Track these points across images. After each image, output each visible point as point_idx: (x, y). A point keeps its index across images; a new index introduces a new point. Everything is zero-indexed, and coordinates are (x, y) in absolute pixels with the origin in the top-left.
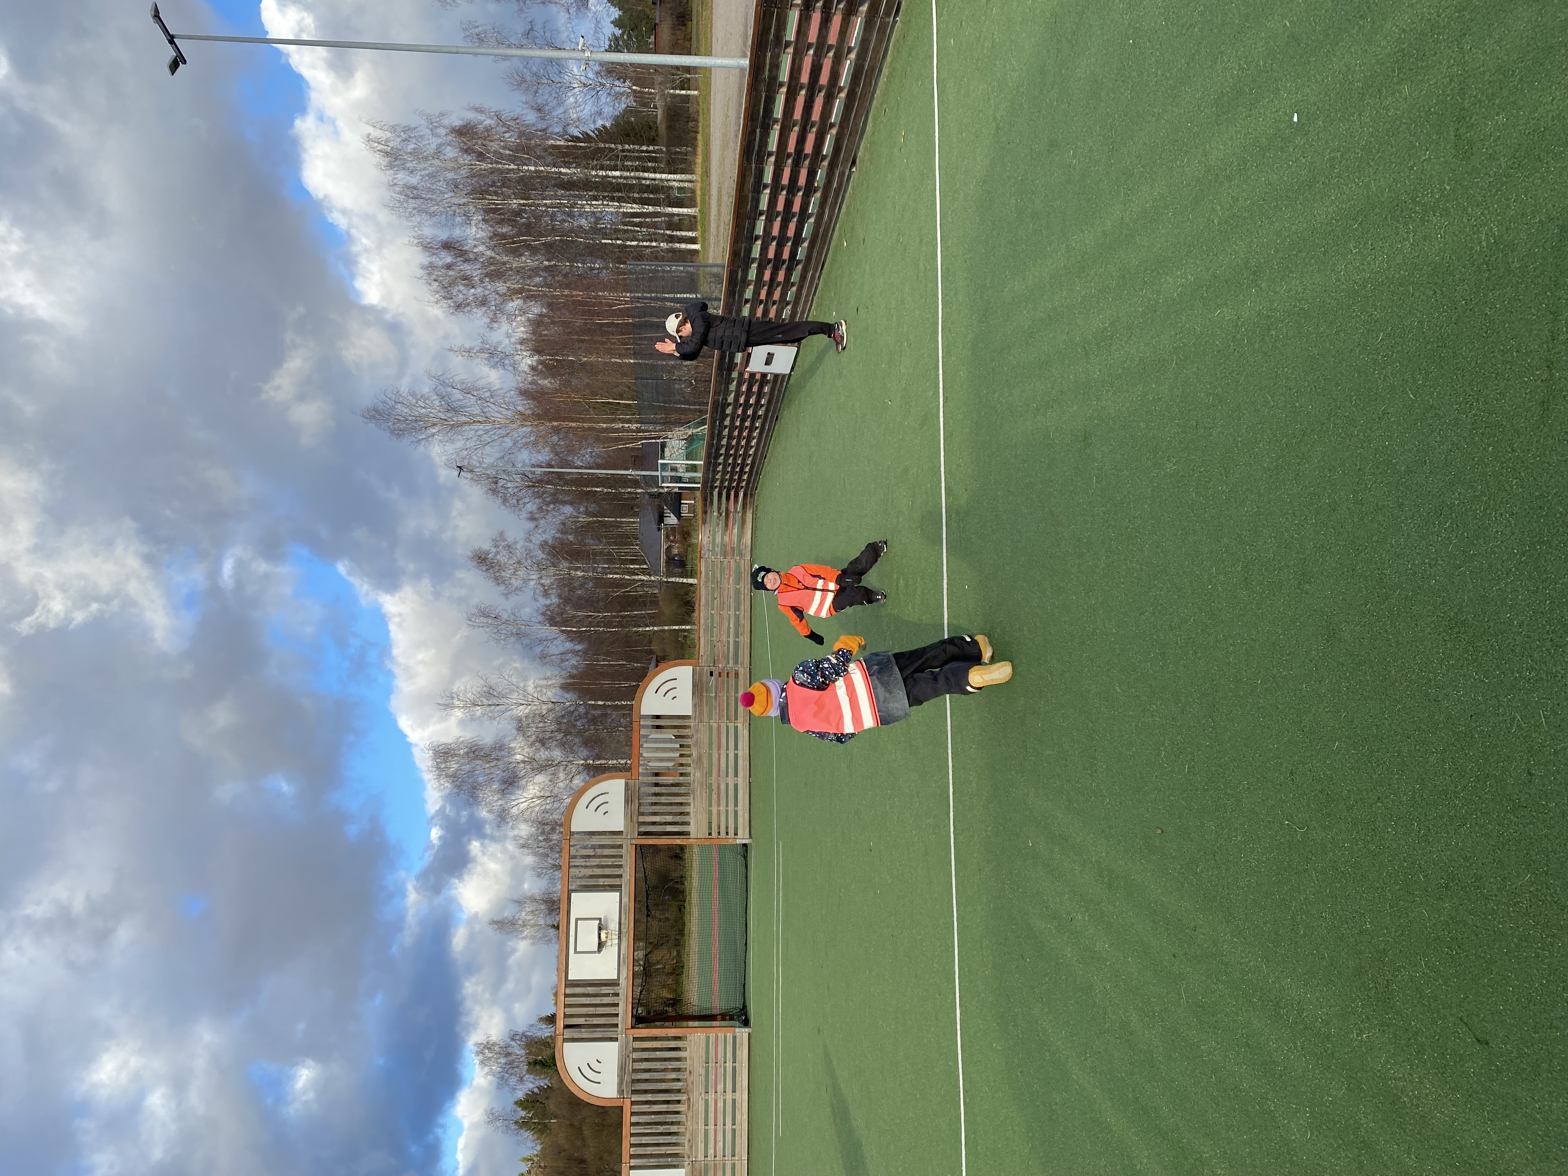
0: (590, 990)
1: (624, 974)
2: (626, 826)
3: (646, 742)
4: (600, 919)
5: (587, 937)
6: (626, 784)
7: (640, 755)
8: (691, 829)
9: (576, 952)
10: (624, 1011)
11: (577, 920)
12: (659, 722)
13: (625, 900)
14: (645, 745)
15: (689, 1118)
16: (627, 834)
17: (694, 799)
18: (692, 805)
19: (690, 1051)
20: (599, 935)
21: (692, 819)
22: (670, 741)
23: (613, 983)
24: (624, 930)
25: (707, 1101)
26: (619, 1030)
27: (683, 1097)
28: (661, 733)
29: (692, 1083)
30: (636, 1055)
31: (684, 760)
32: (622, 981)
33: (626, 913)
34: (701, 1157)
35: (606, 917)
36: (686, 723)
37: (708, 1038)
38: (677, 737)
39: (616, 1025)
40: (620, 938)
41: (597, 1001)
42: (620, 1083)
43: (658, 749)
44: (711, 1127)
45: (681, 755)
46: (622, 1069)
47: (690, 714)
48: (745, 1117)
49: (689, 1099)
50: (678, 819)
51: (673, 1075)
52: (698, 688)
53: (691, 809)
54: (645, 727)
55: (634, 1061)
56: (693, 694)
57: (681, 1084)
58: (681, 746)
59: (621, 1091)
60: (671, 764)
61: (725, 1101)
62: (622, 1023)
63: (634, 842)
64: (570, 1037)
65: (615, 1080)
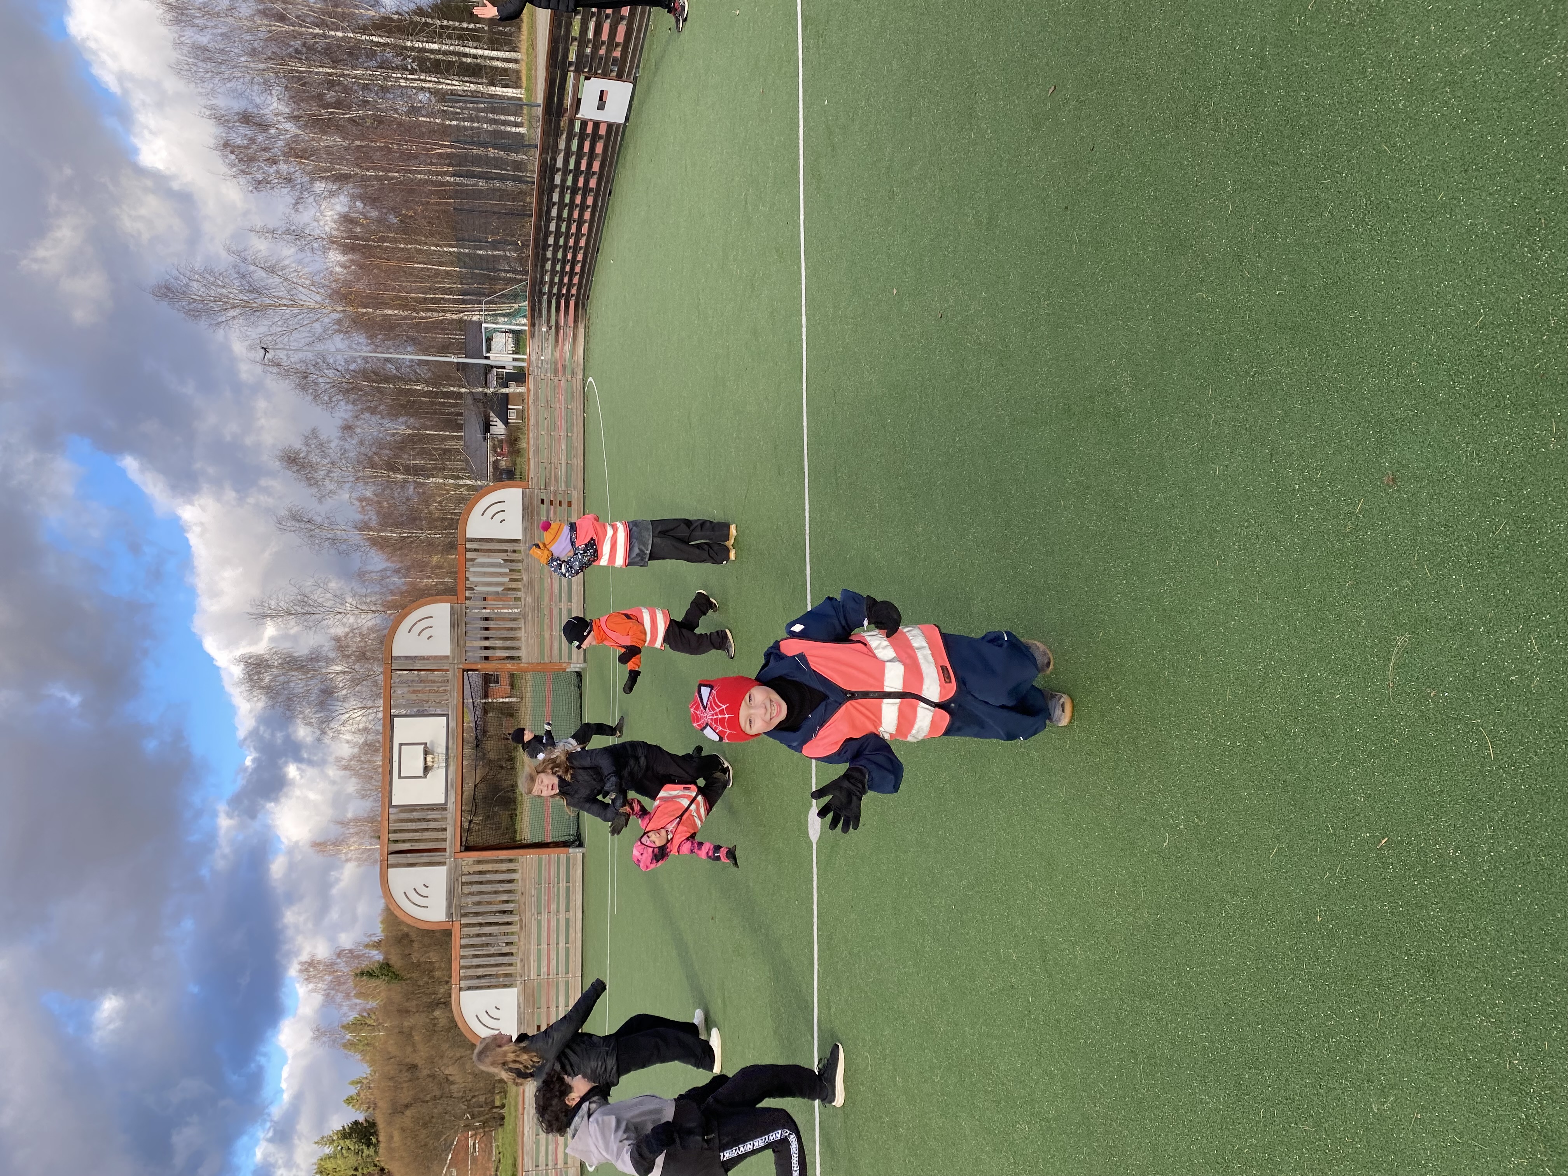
0: (415, 815)
1: (452, 798)
2: (452, 651)
3: (473, 566)
4: (426, 744)
5: (413, 760)
6: (452, 608)
7: (467, 579)
8: (522, 653)
9: (400, 777)
10: (452, 837)
11: (401, 745)
12: (487, 545)
13: (452, 724)
14: (472, 569)
15: (522, 938)
16: (454, 658)
17: (525, 623)
18: (523, 630)
19: (522, 873)
20: (425, 759)
21: (523, 644)
22: (499, 565)
23: (443, 808)
24: (451, 754)
25: (539, 922)
26: (448, 854)
27: (516, 918)
28: (489, 557)
29: (525, 904)
30: (464, 879)
31: (514, 585)
32: (451, 806)
33: (453, 738)
34: (533, 976)
35: (432, 742)
36: (516, 547)
37: (540, 860)
38: (505, 561)
39: (445, 850)
40: (447, 760)
41: (424, 825)
42: (449, 906)
43: (485, 574)
44: (544, 946)
45: (511, 580)
46: (451, 893)
47: (520, 538)
48: (579, 935)
49: (521, 920)
50: (508, 643)
51: (505, 897)
52: (528, 511)
53: (522, 634)
54: (470, 550)
55: (463, 884)
56: (523, 517)
57: (513, 905)
58: (511, 570)
59: (449, 915)
60: (500, 589)
61: (558, 920)
62: (450, 847)
63: (461, 666)
64: (395, 862)
65: (443, 903)
